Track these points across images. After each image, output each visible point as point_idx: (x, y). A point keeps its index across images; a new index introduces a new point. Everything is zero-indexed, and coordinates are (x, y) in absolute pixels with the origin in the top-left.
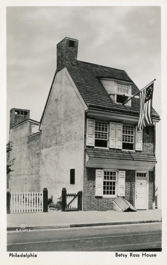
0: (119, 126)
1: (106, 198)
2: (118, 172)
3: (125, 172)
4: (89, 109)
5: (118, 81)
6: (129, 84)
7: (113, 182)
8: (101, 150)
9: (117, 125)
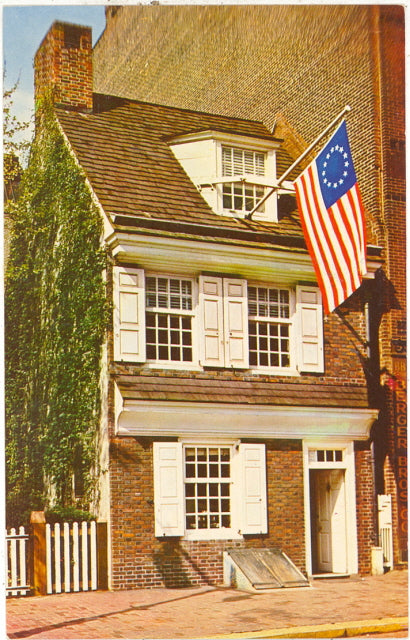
0: (235, 290)
1: (195, 542)
2: (237, 448)
3: (262, 447)
4: (117, 231)
5: (225, 140)
6: (265, 147)
7: (222, 484)
8: (169, 374)
9: (226, 285)
